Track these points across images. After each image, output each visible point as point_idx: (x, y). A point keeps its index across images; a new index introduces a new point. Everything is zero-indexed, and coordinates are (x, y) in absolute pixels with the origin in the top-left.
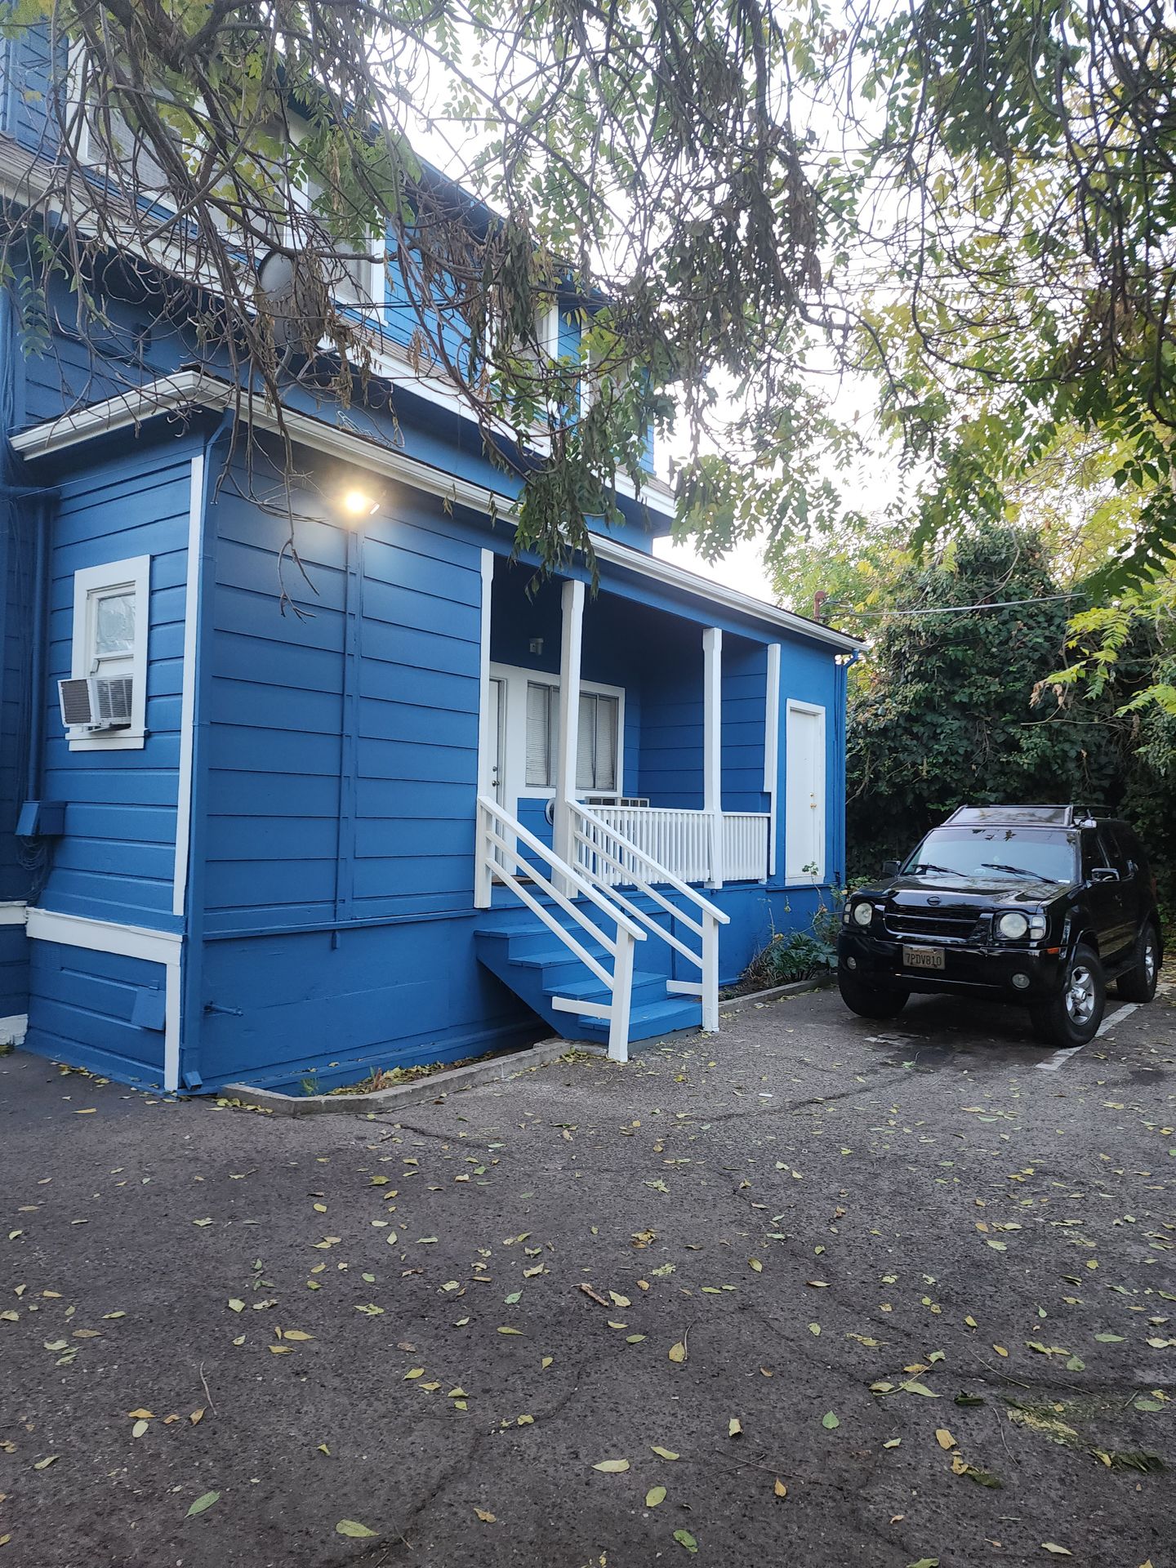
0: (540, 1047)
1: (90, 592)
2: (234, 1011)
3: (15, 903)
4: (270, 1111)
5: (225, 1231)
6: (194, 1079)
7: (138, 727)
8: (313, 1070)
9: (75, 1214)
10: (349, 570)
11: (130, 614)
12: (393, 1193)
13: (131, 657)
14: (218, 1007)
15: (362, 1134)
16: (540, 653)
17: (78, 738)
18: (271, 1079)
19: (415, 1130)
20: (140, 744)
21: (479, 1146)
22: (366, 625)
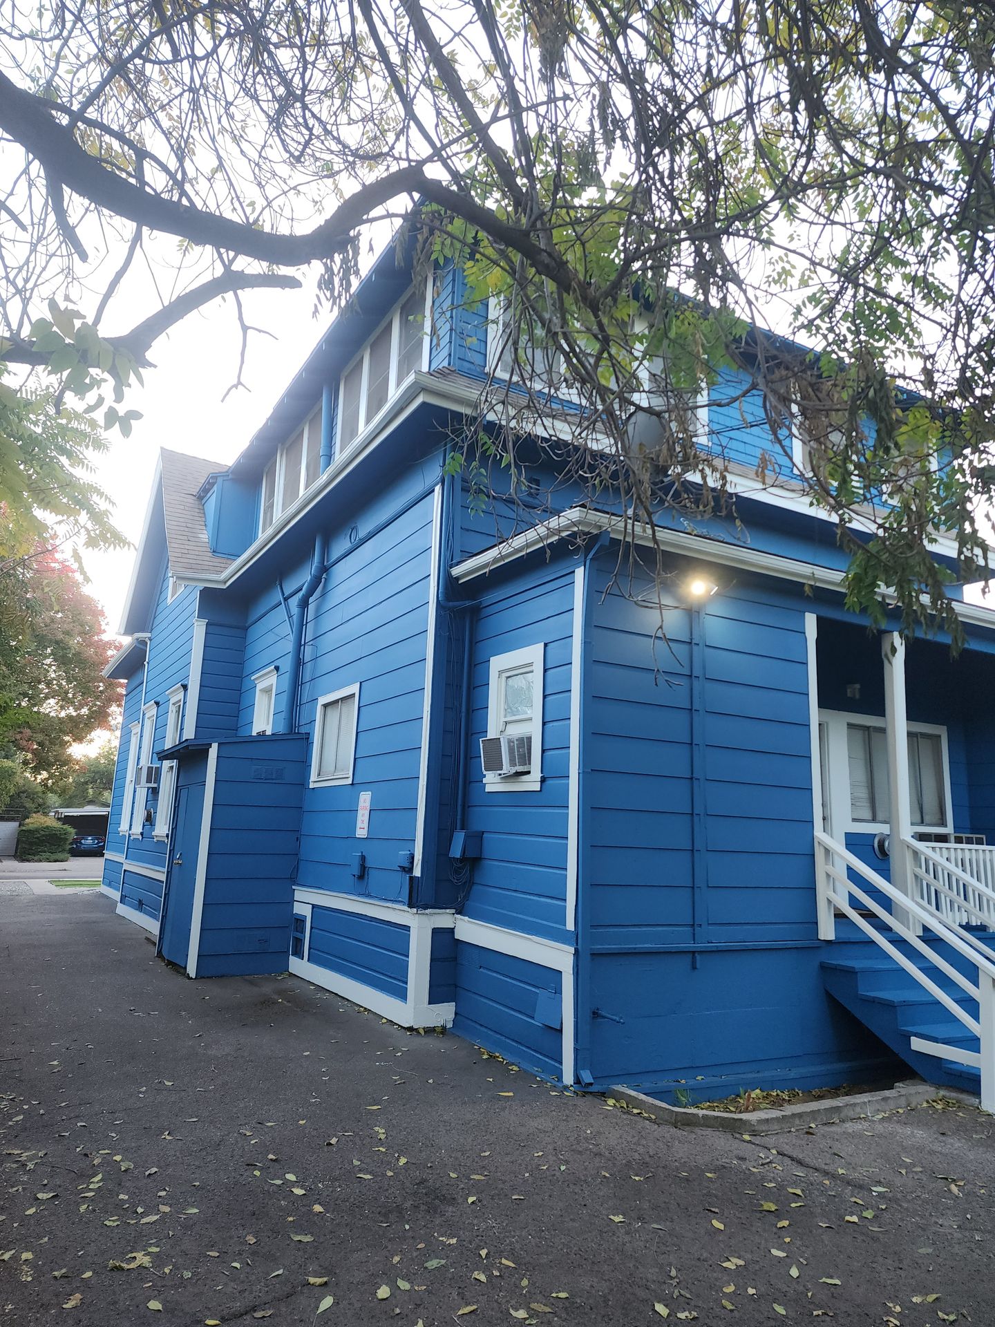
0: (902, 1089)
1: (501, 672)
2: (618, 1019)
3: (448, 911)
4: (653, 1117)
5: (636, 1231)
6: (587, 1077)
7: (536, 774)
8: (683, 1081)
9: (514, 1189)
10: (694, 642)
11: (529, 688)
12: (785, 1223)
13: (530, 719)
14: (604, 1013)
15: (741, 1154)
16: (857, 696)
17: (492, 782)
18: (647, 1085)
19: (792, 1159)
20: (537, 787)
21: (861, 1187)
22: (708, 685)
